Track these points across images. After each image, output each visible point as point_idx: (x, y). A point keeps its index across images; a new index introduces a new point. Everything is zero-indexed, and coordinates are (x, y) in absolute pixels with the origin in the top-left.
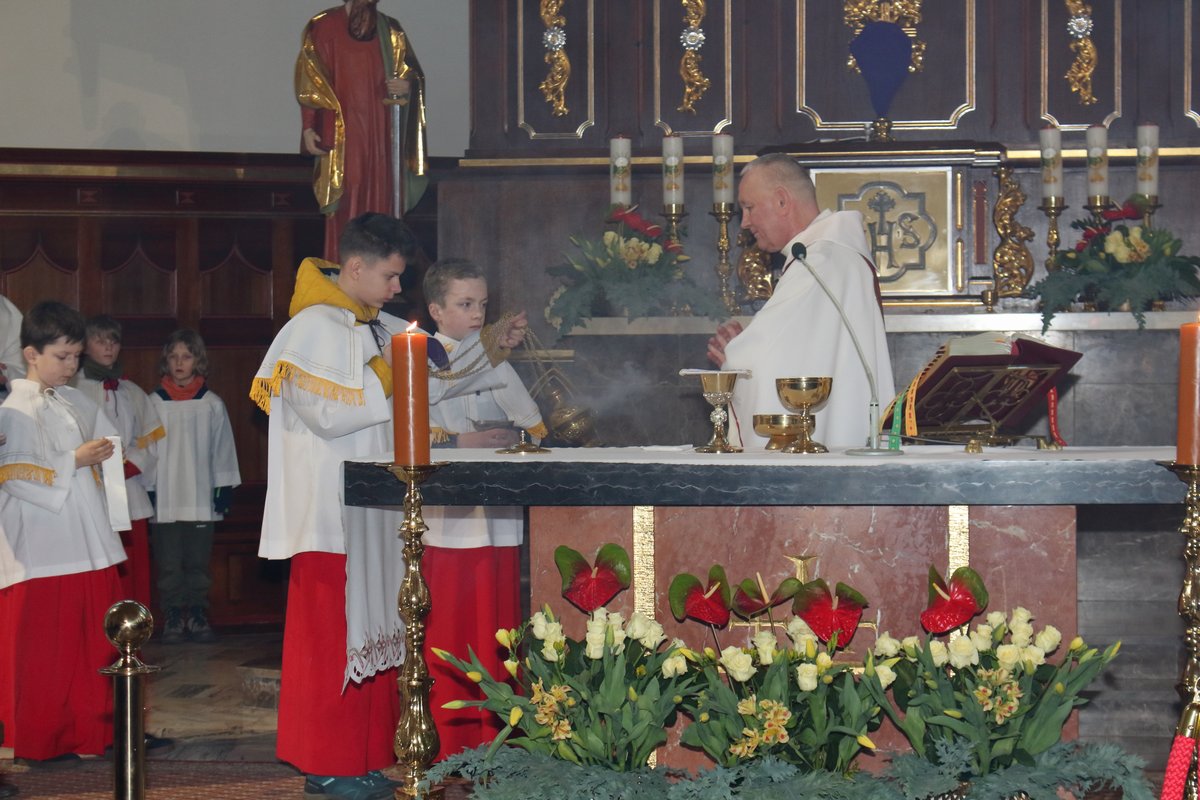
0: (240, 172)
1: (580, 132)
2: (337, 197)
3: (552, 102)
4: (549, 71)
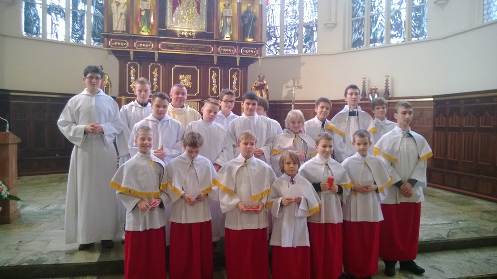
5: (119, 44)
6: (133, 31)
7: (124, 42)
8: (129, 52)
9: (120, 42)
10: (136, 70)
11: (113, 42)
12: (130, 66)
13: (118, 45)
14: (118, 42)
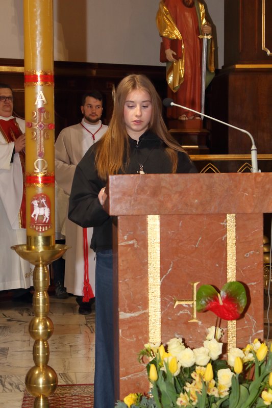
0: (94, 72)
2: (182, 82)
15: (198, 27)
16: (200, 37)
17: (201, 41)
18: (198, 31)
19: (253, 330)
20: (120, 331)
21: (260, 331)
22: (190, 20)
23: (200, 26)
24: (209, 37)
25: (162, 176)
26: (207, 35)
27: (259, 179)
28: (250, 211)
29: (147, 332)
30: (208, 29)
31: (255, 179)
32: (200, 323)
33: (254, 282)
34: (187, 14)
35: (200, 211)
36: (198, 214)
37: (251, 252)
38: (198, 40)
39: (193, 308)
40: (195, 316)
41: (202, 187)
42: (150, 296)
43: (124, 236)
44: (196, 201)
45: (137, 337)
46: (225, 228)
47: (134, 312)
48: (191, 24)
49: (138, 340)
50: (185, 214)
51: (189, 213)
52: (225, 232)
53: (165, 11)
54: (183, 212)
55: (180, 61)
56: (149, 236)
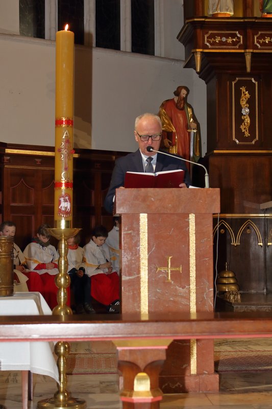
1: (253, 142)
3: (244, 132)
4: (243, 122)
5: (224, 39)
6: (252, 12)
7: (234, 36)
8: (242, 56)
9: (227, 36)
10: (252, 93)
11: (213, 36)
12: (238, 86)
13: (221, 43)
14: (221, 36)
15: (187, 124)
16: (189, 131)
17: (189, 133)
18: (187, 127)
19: (207, 289)
20: (123, 288)
21: (211, 290)
22: (181, 119)
23: (188, 124)
24: (195, 131)
25: (149, 189)
26: (194, 129)
27: (209, 192)
28: (203, 212)
29: (139, 289)
30: (194, 125)
31: (207, 192)
32: (173, 282)
33: (207, 258)
34: (179, 115)
35: (172, 212)
36: (171, 214)
37: (205, 239)
38: (187, 134)
39: (168, 273)
40: (169, 278)
41: (173, 197)
42: (142, 266)
43: (125, 227)
44: (170, 205)
45: (133, 292)
46: (188, 222)
47: (131, 276)
48: (182, 121)
49: (134, 294)
50: (163, 214)
51: (166, 212)
52: (188, 226)
53: (164, 113)
54: (162, 212)
55: (174, 147)
56: (141, 228)
